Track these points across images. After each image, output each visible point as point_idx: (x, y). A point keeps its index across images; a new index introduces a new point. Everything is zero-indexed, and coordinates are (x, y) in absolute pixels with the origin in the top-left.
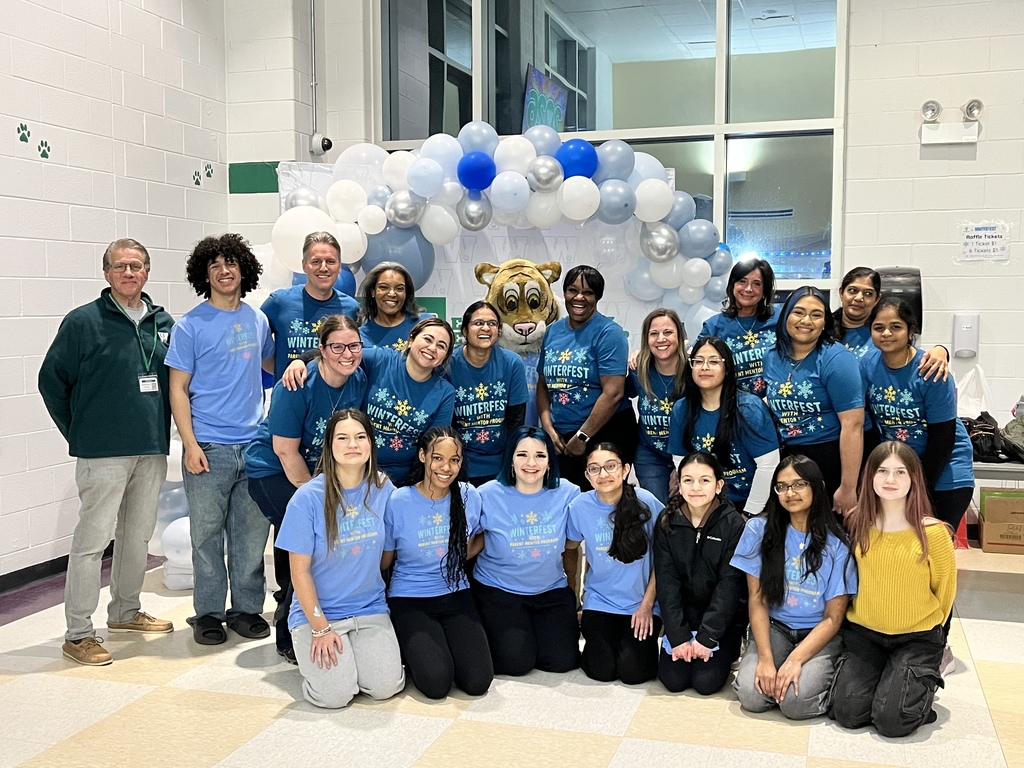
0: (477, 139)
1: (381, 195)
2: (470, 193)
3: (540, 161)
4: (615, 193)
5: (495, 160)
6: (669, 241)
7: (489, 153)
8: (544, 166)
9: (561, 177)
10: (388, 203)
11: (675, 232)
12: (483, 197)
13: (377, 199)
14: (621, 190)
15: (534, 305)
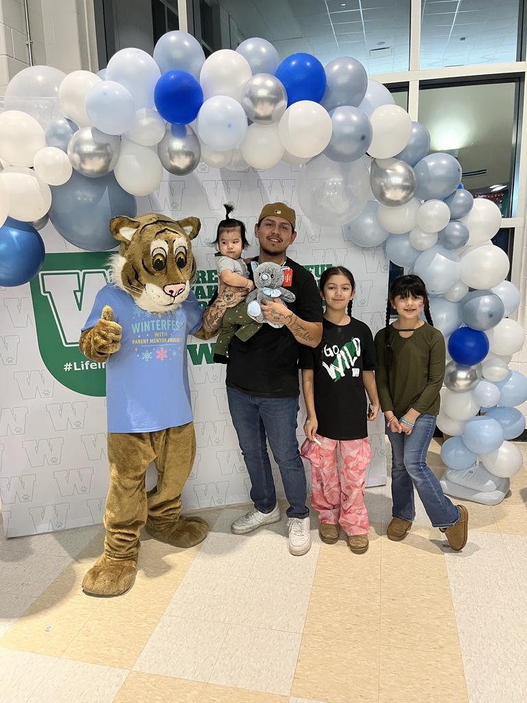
0: (177, 54)
1: (61, 131)
2: (172, 128)
3: (258, 81)
4: (348, 122)
5: (201, 83)
6: (406, 180)
7: (192, 73)
8: (263, 86)
9: (284, 102)
10: (71, 144)
11: (411, 168)
12: (189, 132)
13: (57, 138)
14: (355, 118)
15: (181, 264)
